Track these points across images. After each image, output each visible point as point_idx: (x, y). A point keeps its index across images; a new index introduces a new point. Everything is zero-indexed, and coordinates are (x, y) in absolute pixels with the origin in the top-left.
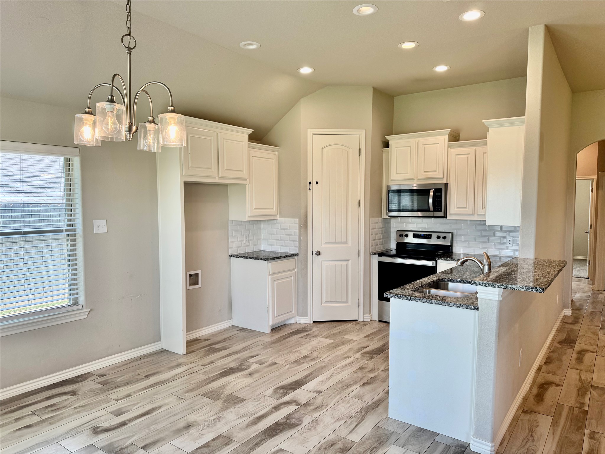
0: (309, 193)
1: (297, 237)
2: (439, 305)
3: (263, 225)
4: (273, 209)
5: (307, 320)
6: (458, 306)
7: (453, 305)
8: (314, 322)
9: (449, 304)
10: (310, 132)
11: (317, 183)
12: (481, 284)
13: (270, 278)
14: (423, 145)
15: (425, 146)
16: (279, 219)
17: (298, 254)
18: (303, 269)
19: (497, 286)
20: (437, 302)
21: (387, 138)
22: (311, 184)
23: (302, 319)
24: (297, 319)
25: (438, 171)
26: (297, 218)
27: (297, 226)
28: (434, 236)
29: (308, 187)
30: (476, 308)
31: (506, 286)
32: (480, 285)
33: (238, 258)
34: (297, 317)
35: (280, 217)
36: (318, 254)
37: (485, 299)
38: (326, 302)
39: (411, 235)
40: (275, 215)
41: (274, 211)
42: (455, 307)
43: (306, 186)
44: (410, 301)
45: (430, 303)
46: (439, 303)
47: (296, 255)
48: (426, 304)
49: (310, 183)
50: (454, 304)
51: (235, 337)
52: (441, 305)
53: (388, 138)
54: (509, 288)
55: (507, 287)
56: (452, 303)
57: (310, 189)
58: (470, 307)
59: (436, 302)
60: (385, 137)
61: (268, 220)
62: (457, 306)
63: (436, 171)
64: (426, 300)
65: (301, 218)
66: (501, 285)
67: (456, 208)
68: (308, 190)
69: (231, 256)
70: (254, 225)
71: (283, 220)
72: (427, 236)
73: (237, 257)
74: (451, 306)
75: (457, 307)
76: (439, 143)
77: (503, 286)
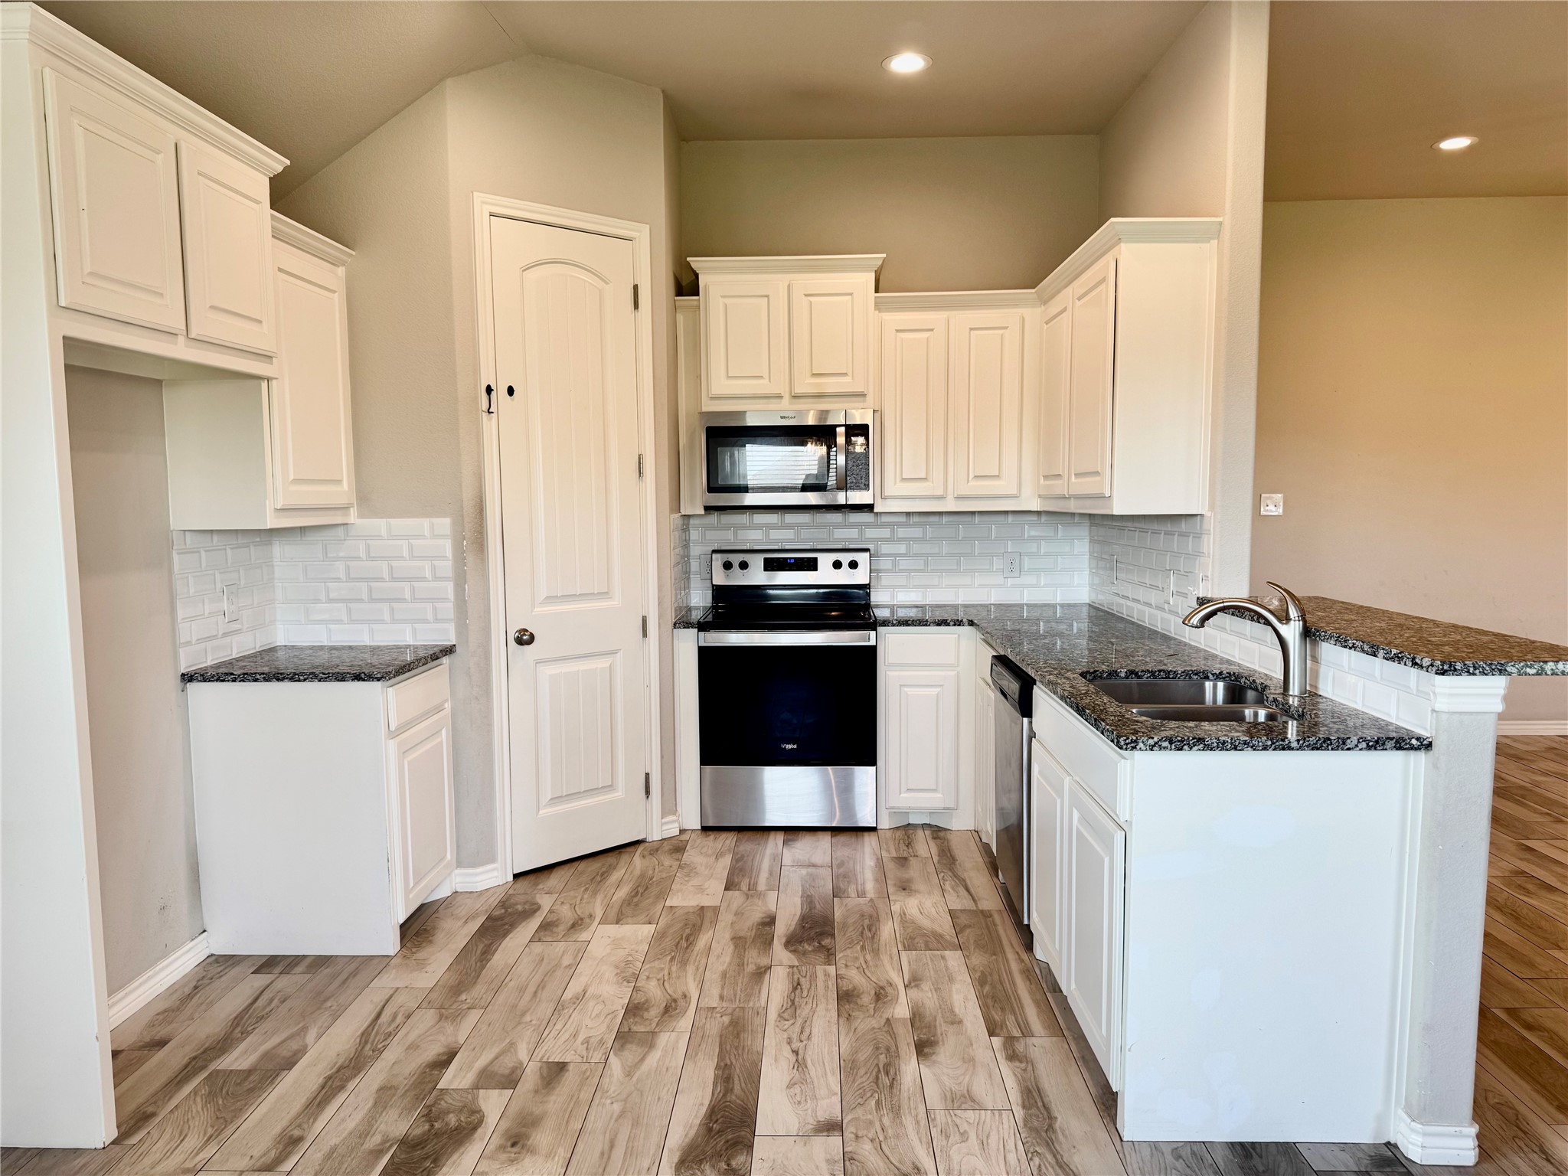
0: (489, 424)
1: (449, 588)
2: (1313, 749)
3: (279, 550)
4: (339, 482)
5: (495, 874)
6: (1371, 744)
7: (1357, 746)
8: (516, 876)
9: (1344, 743)
10: (484, 203)
11: (511, 391)
12: (1471, 670)
13: (392, 745)
14: (806, 295)
15: (811, 299)
16: (359, 521)
17: (454, 645)
18: (476, 698)
19: (1516, 670)
20: (1307, 743)
21: (693, 265)
22: (493, 394)
23: (477, 875)
24: (458, 879)
25: (850, 374)
26: (445, 517)
27: (447, 547)
28: (825, 561)
29: (485, 406)
30: (1425, 742)
31: (1541, 667)
32: (1468, 672)
33: (231, 683)
34: (457, 871)
35: (361, 516)
36: (525, 639)
37: (1461, 713)
38: (551, 799)
39: (757, 562)
40: (345, 509)
41: (344, 490)
42: (1361, 750)
43: (475, 400)
44: (1217, 752)
45: (1283, 749)
46: (1312, 743)
47: (449, 651)
48: (1270, 753)
49: (489, 390)
50: (1359, 742)
51: (271, 1000)
52: (1318, 749)
53: (696, 262)
54: (1549, 673)
55: (1542, 669)
56: (1352, 739)
57: (490, 411)
58: (1406, 744)
59: (1301, 742)
60: (688, 259)
61: (303, 530)
62: (1368, 744)
63: (845, 374)
64: (1269, 743)
65: (462, 516)
66: (1527, 666)
67: (898, 479)
68: (485, 415)
69: (188, 678)
70: (252, 547)
71: (380, 525)
72: (806, 561)
73: (223, 681)
74: (1349, 749)
75: (1369, 748)
76: (851, 294)
77: (1530, 668)
